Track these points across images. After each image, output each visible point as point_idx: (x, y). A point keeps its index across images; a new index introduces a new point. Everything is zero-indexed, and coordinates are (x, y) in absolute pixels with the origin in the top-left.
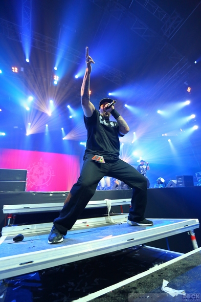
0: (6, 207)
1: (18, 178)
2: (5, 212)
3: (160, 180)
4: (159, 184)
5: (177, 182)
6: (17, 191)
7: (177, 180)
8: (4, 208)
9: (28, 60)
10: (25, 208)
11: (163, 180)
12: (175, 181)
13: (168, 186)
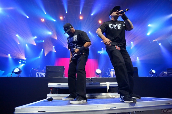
0: (49, 84)
1: (59, 70)
2: (49, 86)
3: (151, 71)
4: (151, 74)
5: (168, 73)
6: (59, 77)
7: (168, 71)
8: (48, 84)
9: (67, 12)
10: (58, 85)
11: (154, 71)
12: (166, 73)
13: (160, 75)
